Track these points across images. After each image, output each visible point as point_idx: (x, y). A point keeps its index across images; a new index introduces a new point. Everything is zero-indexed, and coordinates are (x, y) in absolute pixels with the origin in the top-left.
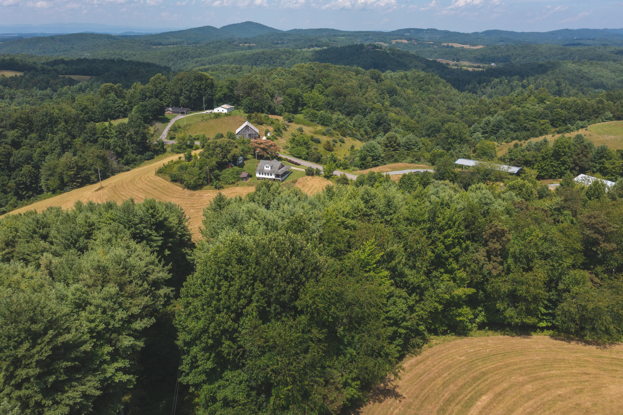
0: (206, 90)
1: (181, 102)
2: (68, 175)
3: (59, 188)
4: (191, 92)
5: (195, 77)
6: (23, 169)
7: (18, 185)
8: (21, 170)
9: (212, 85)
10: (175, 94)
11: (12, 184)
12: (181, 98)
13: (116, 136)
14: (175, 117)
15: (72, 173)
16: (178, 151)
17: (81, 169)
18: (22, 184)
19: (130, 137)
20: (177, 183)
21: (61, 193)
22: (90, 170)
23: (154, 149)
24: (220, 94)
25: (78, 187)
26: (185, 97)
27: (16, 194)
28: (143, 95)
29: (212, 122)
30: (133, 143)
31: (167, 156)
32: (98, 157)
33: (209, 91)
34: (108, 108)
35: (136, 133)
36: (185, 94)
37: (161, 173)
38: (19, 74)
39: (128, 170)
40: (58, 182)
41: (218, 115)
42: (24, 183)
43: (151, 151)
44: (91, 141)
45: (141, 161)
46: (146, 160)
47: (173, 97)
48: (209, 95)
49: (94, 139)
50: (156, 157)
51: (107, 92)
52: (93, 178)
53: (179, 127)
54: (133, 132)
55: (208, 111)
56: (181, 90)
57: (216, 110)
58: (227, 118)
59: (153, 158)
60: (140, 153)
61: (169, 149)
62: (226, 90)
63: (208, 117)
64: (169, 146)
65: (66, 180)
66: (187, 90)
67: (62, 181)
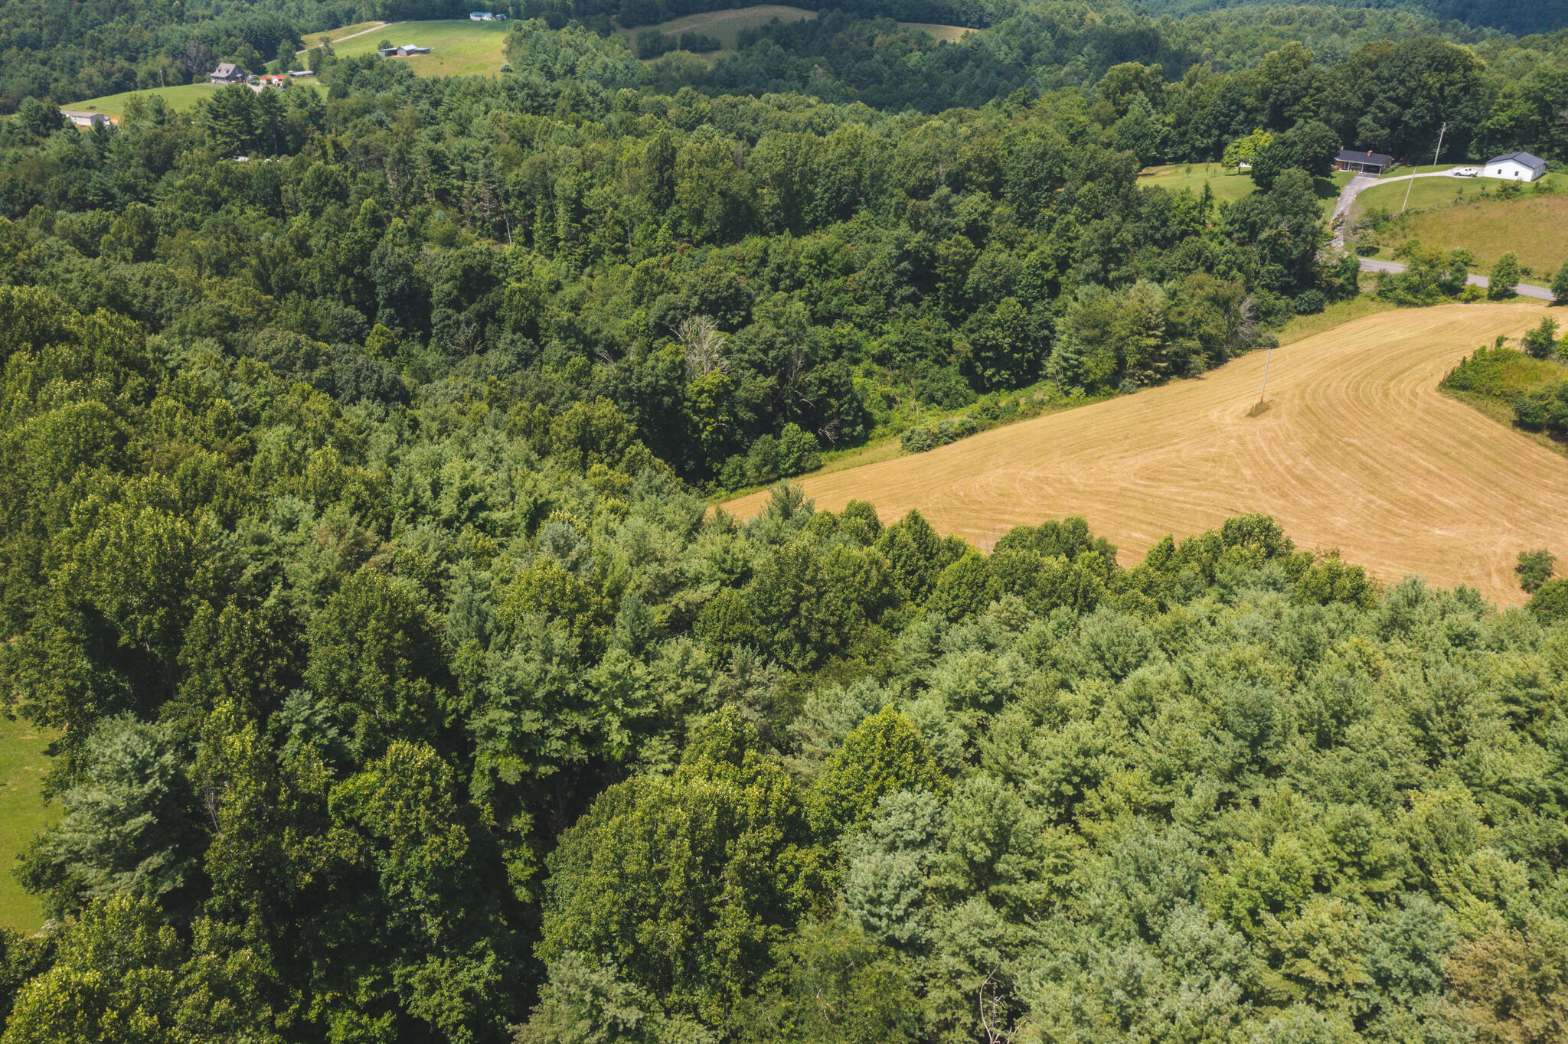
0: (1457, 101)
1: (1363, 134)
2: (1139, 348)
3: (1106, 382)
4: (1406, 104)
5: (1433, 58)
6: (1000, 309)
7: (978, 348)
8: (992, 310)
9: (1470, 88)
10: (1346, 109)
11: (962, 343)
12: (1367, 119)
13: (1229, 235)
14: (1349, 180)
15: (1152, 342)
16: (1410, 297)
17: (1173, 332)
18: (988, 349)
19: (1272, 241)
20: (1538, 436)
21: (1110, 395)
22: (1190, 336)
23: (1330, 285)
24: (1503, 117)
25: (1156, 383)
26: (1376, 120)
27: (967, 369)
28: (1233, 101)
29: (1496, 211)
30: (1276, 259)
31: (1363, 311)
32: (1214, 300)
33: (1466, 107)
34: (1145, 136)
35: (1296, 231)
36: (1382, 109)
37: (1464, 388)
38: (809, 16)
39: (1274, 345)
40: (1109, 365)
41: (1510, 191)
42: (997, 348)
43: (1319, 288)
44: (1156, 242)
45: (1289, 313)
46: (1299, 313)
47: (1337, 117)
48: (1466, 118)
49: (1164, 237)
50: (1328, 308)
51: (1125, 87)
52: (1197, 361)
53: (1386, 219)
54: (1284, 227)
55: (1464, 170)
56: (1369, 98)
57: (1490, 171)
58: (1542, 200)
59: (1319, 310)
60: (1286, 290)
61: (1368, 287)
62: (1521, 108)
63: (1478, 189)
64: (1366, 278)
65: (1131, 361)
66: (1390, 99)
67: (1121, 362)
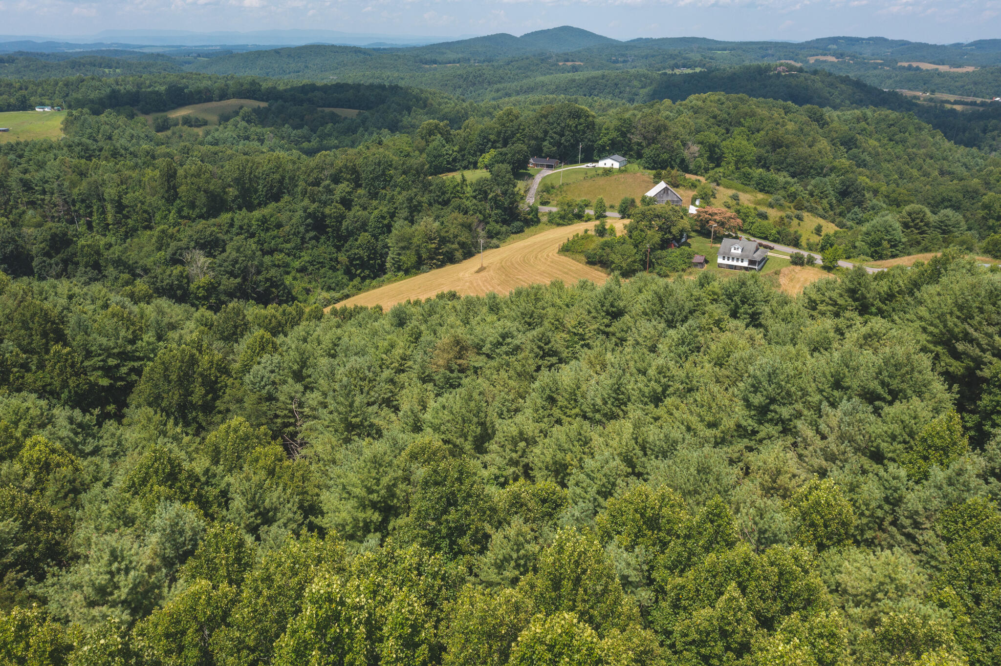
0: (584, 132)
1: (545, 150)
2: (427, 249)
3: (414, 267)
4: (562, 135)
5: (570, 112)
6: (360, 238)
7: (351, 260)
8: (356, 240)
9: (591, 126)
10: (536, 138)
11: (343, 258)
12: (545, 143)
13: (475, 197)
14: (539, 172)
15: (433, 246)
16: (561, 222)
17: (443, 241)
18: (357, 259)
19: (495, 199)
20: (596, 267)
21: (416, 274)
22: (453, 243)
23: (525, 219)
24: (605, 139)
25: (439, 267)
26: (550, 143)
27: (348, 272)
28: (485, 138)
29: (601, 181)
30: (497, 208)
31: (543, 230)
32: (463, 225)
33: (589, 135)
34: (440, 156)
35: (504, 193)
36: (552, 138)
37: (567, 251)
38: (263, 105)
39: (497, 247)
40: (414, 259)
41: (608, 172)
42: (361, 258)
43: (520, 220)
44: (439, 203)
45: (507, 234)
46: (513, 233)
47: (533, 142)
48: (589, 140)
49: (443, 200)
50: (526, 230)
51: (431, 133)
52: (458, 254)
53: (553, 188)
54: (499, 192)
55: (590, 165)
56: (546, 132)
57: (601, 164)
58: (622, 175)
59: (522, 231)
60: (505, 222)
61: (544, 219)
62: (614, 134)
63: (594, 173)
64: (543, 215)
65: (424, 256)
66: (555, 133)
67: (419, 257)
